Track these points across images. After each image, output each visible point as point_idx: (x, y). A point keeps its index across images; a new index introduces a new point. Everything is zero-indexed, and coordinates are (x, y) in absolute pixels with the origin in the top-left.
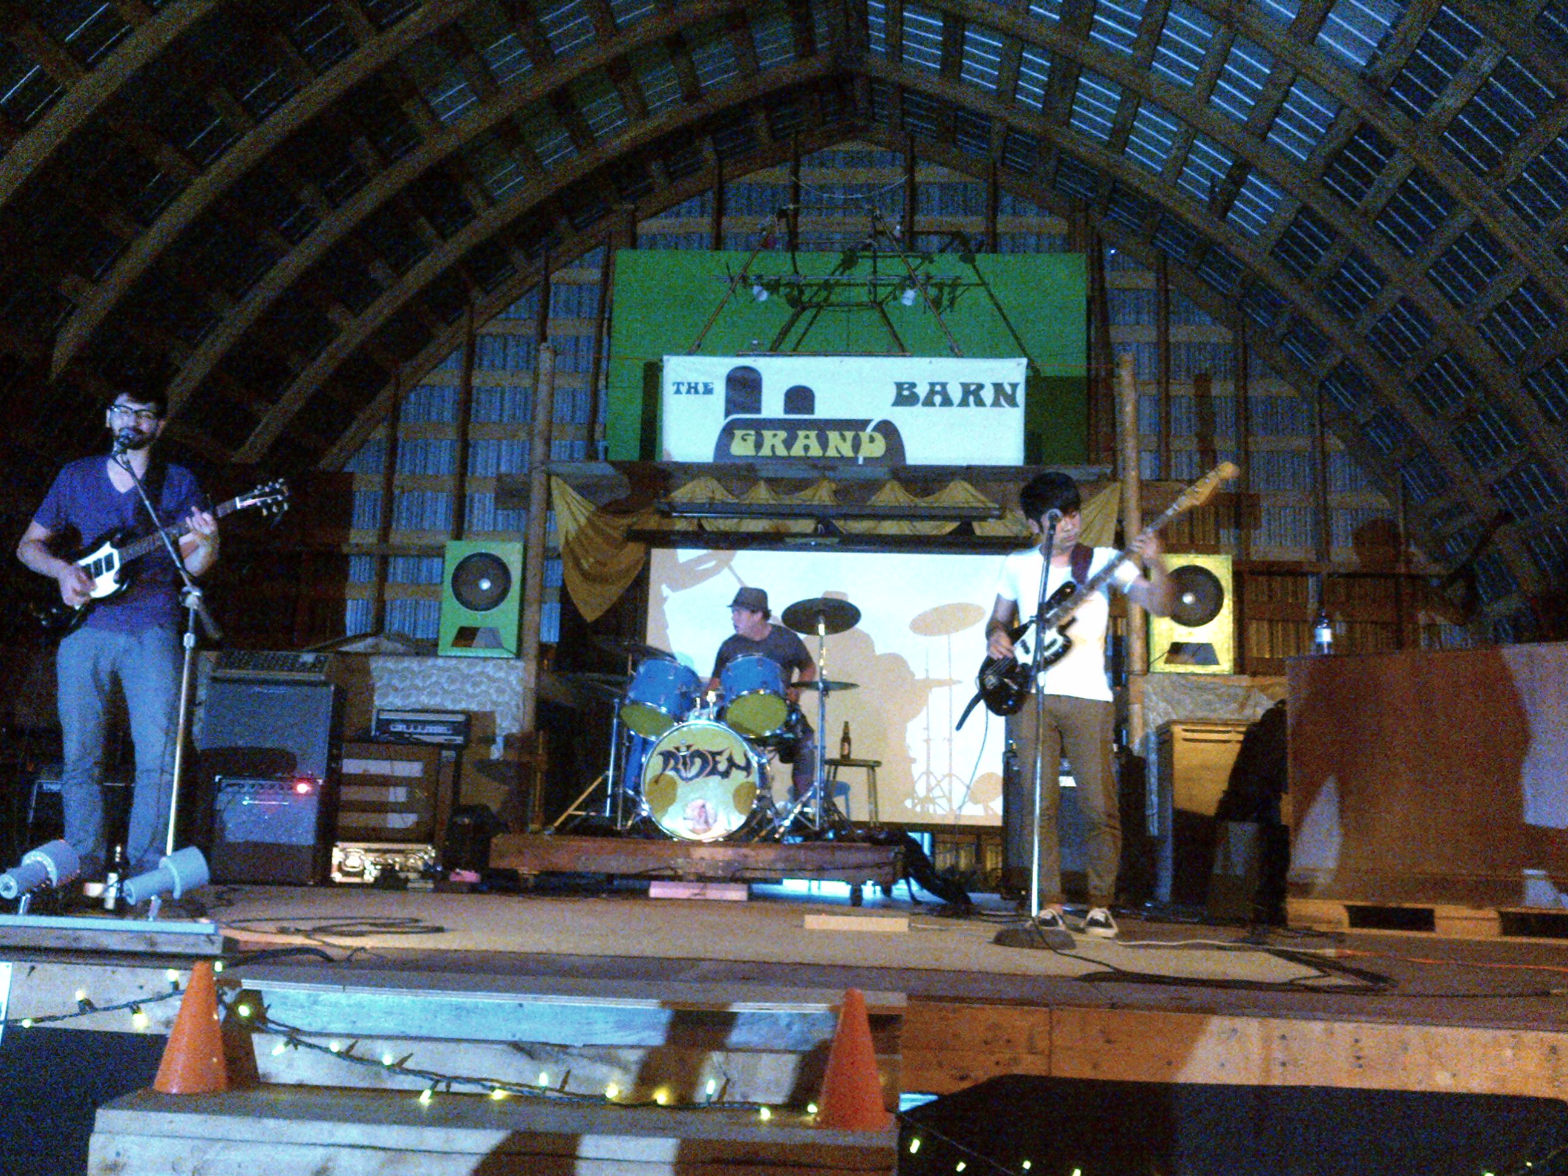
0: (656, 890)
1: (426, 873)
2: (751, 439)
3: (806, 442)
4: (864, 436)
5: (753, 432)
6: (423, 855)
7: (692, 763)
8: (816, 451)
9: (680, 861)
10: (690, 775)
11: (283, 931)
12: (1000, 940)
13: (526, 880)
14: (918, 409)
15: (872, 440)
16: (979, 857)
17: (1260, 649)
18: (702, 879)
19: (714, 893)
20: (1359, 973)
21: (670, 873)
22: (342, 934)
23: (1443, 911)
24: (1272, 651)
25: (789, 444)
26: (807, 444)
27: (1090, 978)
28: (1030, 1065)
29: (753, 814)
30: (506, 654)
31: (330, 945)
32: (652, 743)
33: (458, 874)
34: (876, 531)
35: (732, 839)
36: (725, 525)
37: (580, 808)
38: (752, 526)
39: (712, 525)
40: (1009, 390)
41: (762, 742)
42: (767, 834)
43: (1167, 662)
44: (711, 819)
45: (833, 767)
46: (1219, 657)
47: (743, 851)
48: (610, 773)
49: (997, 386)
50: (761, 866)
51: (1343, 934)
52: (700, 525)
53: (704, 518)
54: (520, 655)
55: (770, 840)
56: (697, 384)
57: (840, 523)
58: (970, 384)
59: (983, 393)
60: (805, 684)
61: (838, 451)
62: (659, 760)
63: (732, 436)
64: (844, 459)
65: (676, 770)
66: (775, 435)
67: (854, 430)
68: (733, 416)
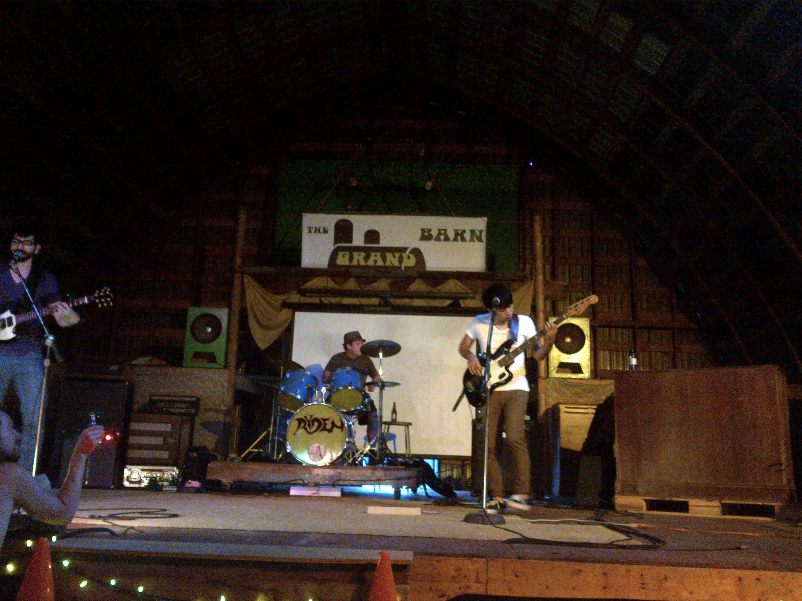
0: (294, 492)
1: (173, 482)
2: (347, 257)
3: (375, 258)
4: (405, 256)
5: (348, 253)
6: (173, 472)
7: (313, 424)
8: (380, 263)
9: (307, 476)
10: (312, 431)
11: (92, 517)
12: (467, 519)
13: (226, 486)
14: (433, 242)
15: (409, 257)
16: (463, 472)
17: (605, 365)
18: (317, 485)
19: (324, 493)
20: (646, 537)
21: (301, 482)
22: (123, 519)
23: (692, 502)
24: (611, 365)
25: (367, 258)
26: (376, 260)
27: (510, 542)
28: (476, 589)
29: (345, 451)
30: (219, 366)
31: (115, 525)
32: (292, 414)
33: (190, 483)
34: (410, 304)
35: (333, 464)
36: (333, 300)
37: (255, 447)
38: (347, 301)
39: (326, 300)
40: (478, 233)
41: (350, 413)
42: (352, 461)
43: (557, 372)
44: (322, 454)
45: (387, 426)
46: (583, 370)
47: (339, 470)
48: (271, 429)
49: (472, 232)
50: (348, 478)
51: (642, 514)
52: (321, 301)
53: (322, 296)
54: (226, 367)
55: (354, 464)
56: (319, 228)
57: (392, 300)
58: (458, 230)
59: (465, 235)
60: (373, 384)
61: (392, 263)
62: (296, 423)
63: (337, 255)
64: (394, 267)
65: (304, 428)
66: (359, 255)
67: (400, 252)
68: (337, 245)
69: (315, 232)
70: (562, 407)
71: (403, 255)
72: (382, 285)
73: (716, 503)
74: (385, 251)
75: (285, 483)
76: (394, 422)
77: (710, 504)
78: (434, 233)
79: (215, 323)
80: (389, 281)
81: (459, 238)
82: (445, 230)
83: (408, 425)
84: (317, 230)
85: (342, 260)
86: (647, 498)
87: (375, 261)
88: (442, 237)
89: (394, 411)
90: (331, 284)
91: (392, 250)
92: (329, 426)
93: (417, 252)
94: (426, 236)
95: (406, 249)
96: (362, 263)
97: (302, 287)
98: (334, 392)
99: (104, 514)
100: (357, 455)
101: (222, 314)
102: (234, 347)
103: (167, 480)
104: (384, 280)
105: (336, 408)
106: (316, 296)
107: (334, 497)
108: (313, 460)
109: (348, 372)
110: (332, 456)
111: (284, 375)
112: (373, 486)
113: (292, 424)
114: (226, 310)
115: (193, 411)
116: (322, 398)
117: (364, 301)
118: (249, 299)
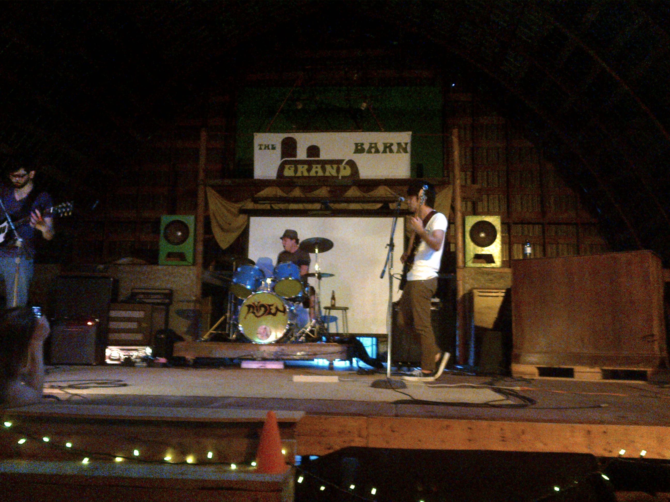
0: (244, 365)
1: (145, 360)
2: (293, 169)
3: (317, 170)
4: (342, 167)
5: (293, 166)
7: (261, 309)
8: (320, 173)
9: (255, 352)
10: (259, 315)
12: (373, 385)
13: (189, 361)
14: (365, 154)
15: (345, 168)
18: (264, 359)
19: (269, 365)
21: (251, 357)
23: (577, 368)
25: (309, 170)
26: (317, 171)
29: (288, 331)
30: (188, 264)
34: (348, 208)
36: (282, 206)
38: (293, 206)
39: (276, 207)
40: (404, 146)
41: (292, 300)
44: (269, 333)
46: (495, 260)
47: (282, 347)
48: (228, 314)
49: (399, 144)
52: (271, 207)
53: (273, 203)
54: (194, 264)
57: (331, 205)
58: (387, 143)
59: (392, 147)
61: (330, 173)
62: (246, 309)
63: (284, 168)
64: (333, 177)
65: (253, 312)
66: (303, 167)
67: (337, 164)
68: (284, 159)
69: (265, 149)
70: (475, 291)
71: (340, 166)
72: (323, 192)
73: (597, 369)
74: (324, 163)
76: (333, 307)
77: (592, 370)
78: (366, 147)
79: (183, 227)
80: (329, 189)
81: (388, 150)
82: (376, 144)
83: (345, 309)
84: (267, 147)
85: (288, 172)
86: (538, 366)
87: (317, 172)
88: (373, 150)
89: (333, 298)
90: (279, 192)
91: (331, 162)
92: (273, 311)
93: (352, 164)
94: (359, 149)
95: (343, 160)
96: (306, 174)
97: (255, 196)
98: (277, 282)
102: (200, 248)
103: (141, 358)
104: (324, 188)
105: (280, 296)
106: (267, 203)
108: (261, 339)
110: (277, 335)
111: (236, 269)
113: (243, 310)
114: (193, 217)
115: (167, 301)
116: (267, 287)
117: (309, 206)
118: (212, 207)
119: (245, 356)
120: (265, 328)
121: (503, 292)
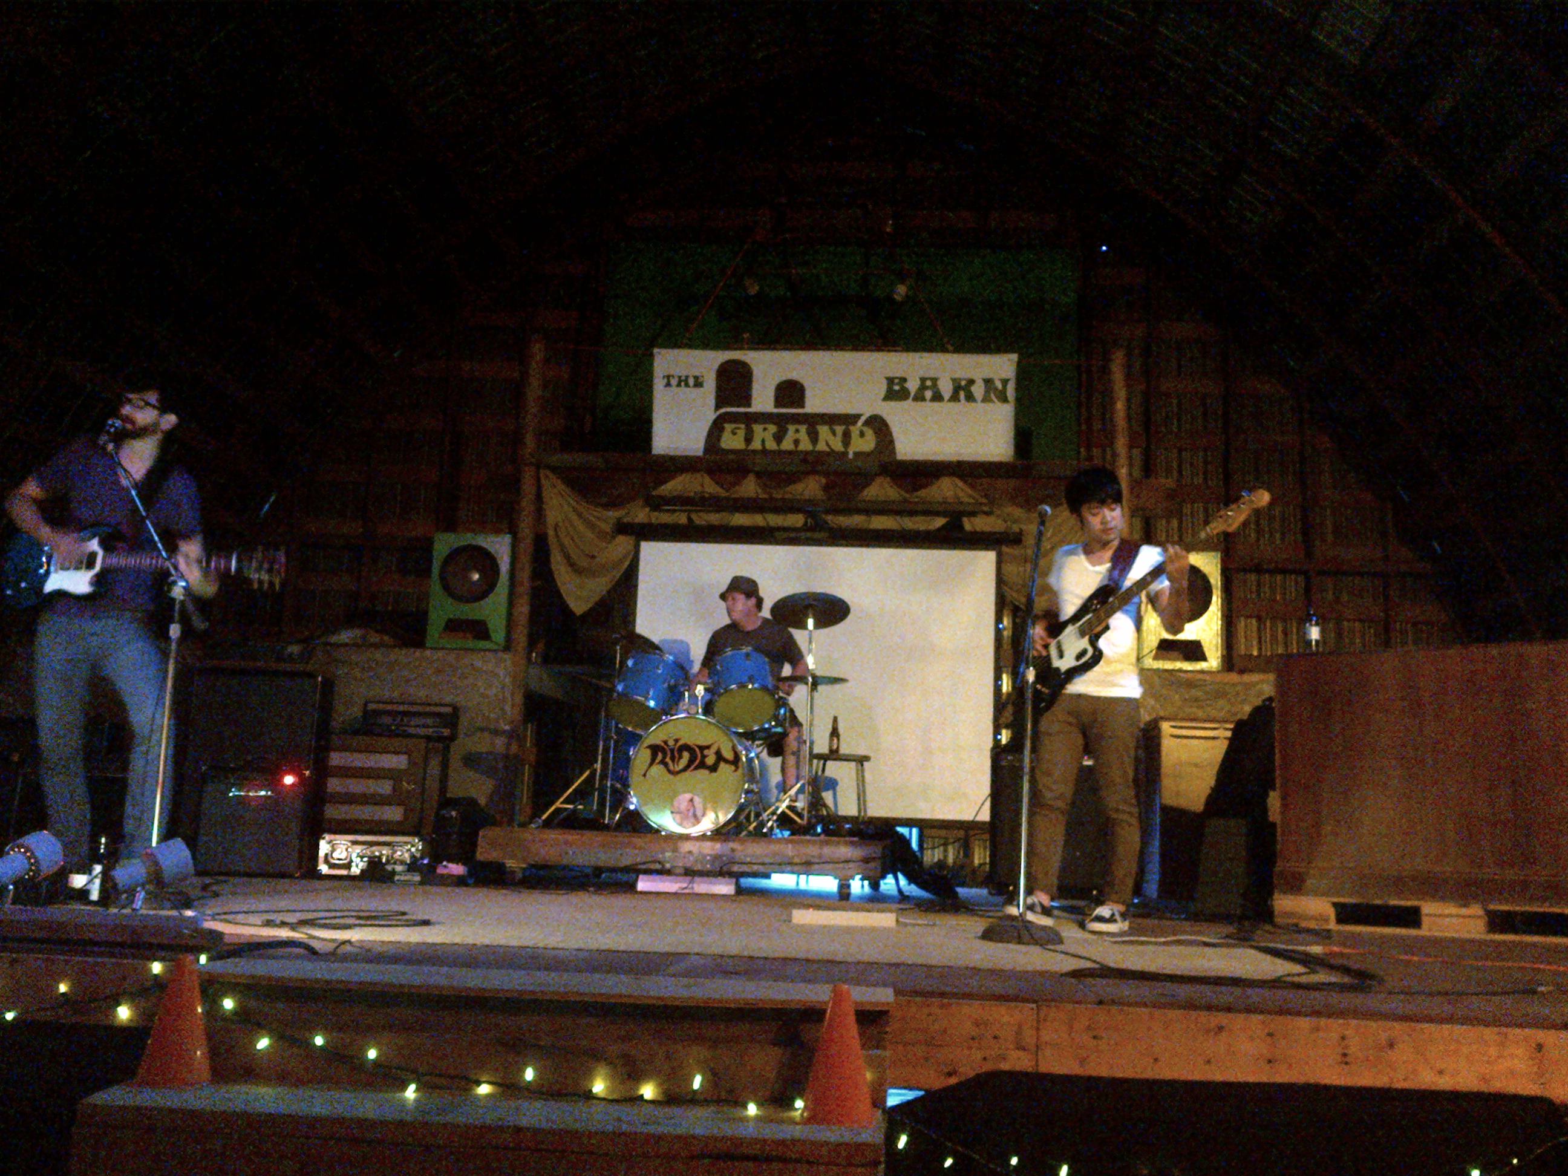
0: (643, 884)
1: (413, 866)
2: (741, 433)
3: (797, 436)
4: (855, 430)
5: (743, 427)
6: (408, 848)
7: (680, 757)
8: (805, 445)
9: (668, 854)
10: (677, 769)
11: (269, 923)
12: (988, 935)
13: (513, 872)
14: (908, 404)
15: (862, 434)
16: (968, 851)
17: (1249, 646)
18: (690, 873)
19: (702, 887)
20: (1346, 970)
21: (658, 866)
22: (326, 926)
23: (1428, 908)
24: (1260, 649)
25: (779, 438)
26: (797, 438)
27: (1077, 974)
28: (1019, 1061)
29: (741, 809)
30: (496, 647)
31: (314, 938)
32: (640, 737)
33: (445, 866)
34: (865, 526)
35: (720, 833)
36: (714, 518)
37: (565, 802)
38: (740, 519)
39: (700, 519)
40: (999, 385)
41: (750, 736)
42: (755, 828)
43: (1156, 658)
44: (699, 813)
45: (822, 762)
46: (1207, 654)
47: (731, 845)
48: (598, 766)
49: (988, 382)
50: (748, 859)
51: (1329, 931)
52: (690, 519)
53: (695, 512)
54: (507, 648)
55: (758, 834)
56: (687, 377)
57: (829, 518)
58: (960, 379)
59: (973, 389)
60: (796, 679)
61: (828, 445)
62: (647, 753)
63: (722, 429)
64: (832, 453)
65: (663, 762)
66: (765, 429)
67: (844, 424)
68: (723, 410)
69: (679, 385)
70: (1166, 727)
71: (852, 428)
72: (810, 488)
73: (1476, 910)
74: (813, 421)
75: (627, 870)
76: (834, 754)
77: (1464, 911)
78: (913, 386)
79: (487, 562)
80: (824, 481)
81: (962, 394)
82: (935, 380)
83: (861, 760)
84: (683, 382)
85: (733, 440)
86: (1336, 900)
87: (796, 442)
88: (928, 394)
89: (835, 733)
90: (711, 487)
91: (832, 419)
92: (710, 760)
93: (878, 425)
94: (896, 391)
95: (858, 417)
96: (771, 445)
97: (654, 493)
98: (720, 695)
99: (292, 918)
100: (765, 816)
101: (500, 546)
102: (523, 609)
103: (402, 862)
104: (813, 478)
105: (726, 725)
106: (681, 511)
107: (724, 896)
108: (681, 824)
109: (747, 655)
110: (717, 816)
111: (623, 663)
112: (794, 876)
113: (640, 756)
114: (507, 539)
115: (446, 732)
116: (697, 705)
117: (774, 520)
118: (552, 516)
119: (644, 863)
120: (691, 800)
121: (1227, 729)
